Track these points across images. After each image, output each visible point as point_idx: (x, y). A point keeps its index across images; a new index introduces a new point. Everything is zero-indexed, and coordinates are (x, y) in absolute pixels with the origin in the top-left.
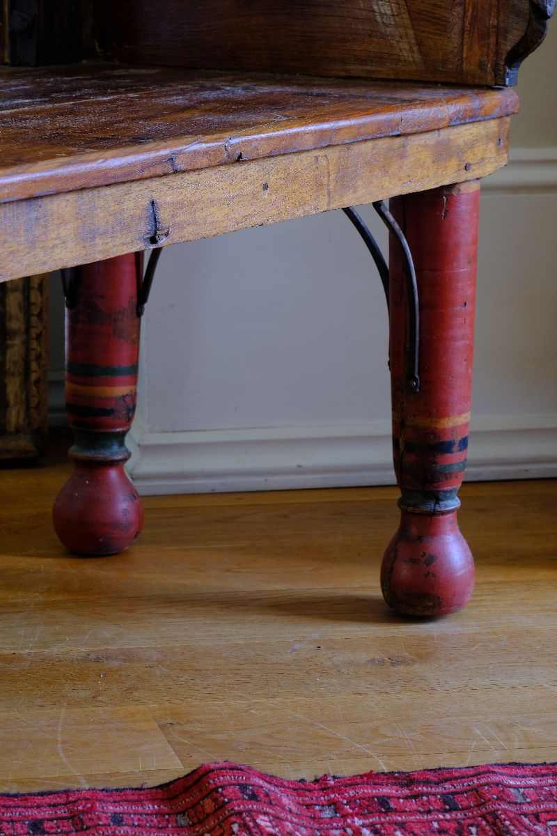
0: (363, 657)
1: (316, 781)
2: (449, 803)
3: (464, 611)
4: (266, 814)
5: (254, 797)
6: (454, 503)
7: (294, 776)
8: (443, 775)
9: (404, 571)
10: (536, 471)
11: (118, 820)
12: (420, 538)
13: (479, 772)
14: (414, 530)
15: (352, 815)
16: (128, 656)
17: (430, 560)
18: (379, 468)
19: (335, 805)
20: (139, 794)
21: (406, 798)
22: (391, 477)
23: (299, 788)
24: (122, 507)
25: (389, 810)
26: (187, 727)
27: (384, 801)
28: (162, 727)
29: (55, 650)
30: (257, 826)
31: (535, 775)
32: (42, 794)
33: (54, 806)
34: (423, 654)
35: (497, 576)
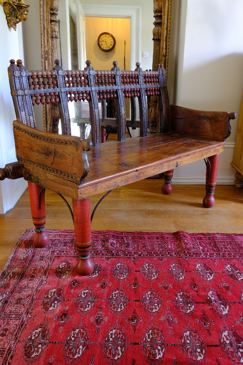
0: (200, 213)
1: (192, 234)
2: (209, 239)
3: (214, 207)
4: (186, 239)
5: (185, 237)
6: (213, 194)
7: (189, 232)
8: (209, 234)
9: (206, 202)
10: (224, 184)
11: (167, 238)
12: (208, 198)
13: (214, 234)
14: (207, 197)
15: (197, 240)
16: (170, 211)
17: (209, 201)
18: (204, 183)
19: (194, 238)
20: (170, 234)
21: (204, 237)
22: (205, 184)
23: (190, 235)
24: (170, 188)
25: (202, 239)
26: (177, 223)
27: (201, 238)
28: (174, 223)
29: (161, 209)
30: (185, 241)
31: (221, 235)
32: (159, 233)
33: (160, 235)
34: (207, 213)
35: (218, 201)
